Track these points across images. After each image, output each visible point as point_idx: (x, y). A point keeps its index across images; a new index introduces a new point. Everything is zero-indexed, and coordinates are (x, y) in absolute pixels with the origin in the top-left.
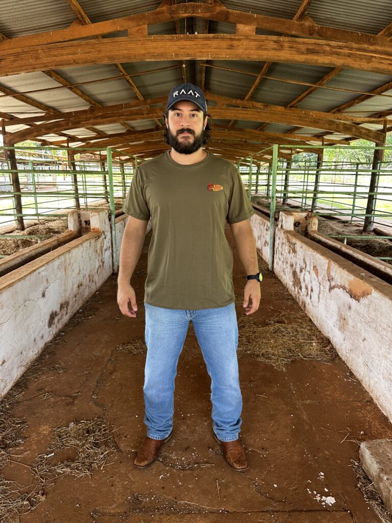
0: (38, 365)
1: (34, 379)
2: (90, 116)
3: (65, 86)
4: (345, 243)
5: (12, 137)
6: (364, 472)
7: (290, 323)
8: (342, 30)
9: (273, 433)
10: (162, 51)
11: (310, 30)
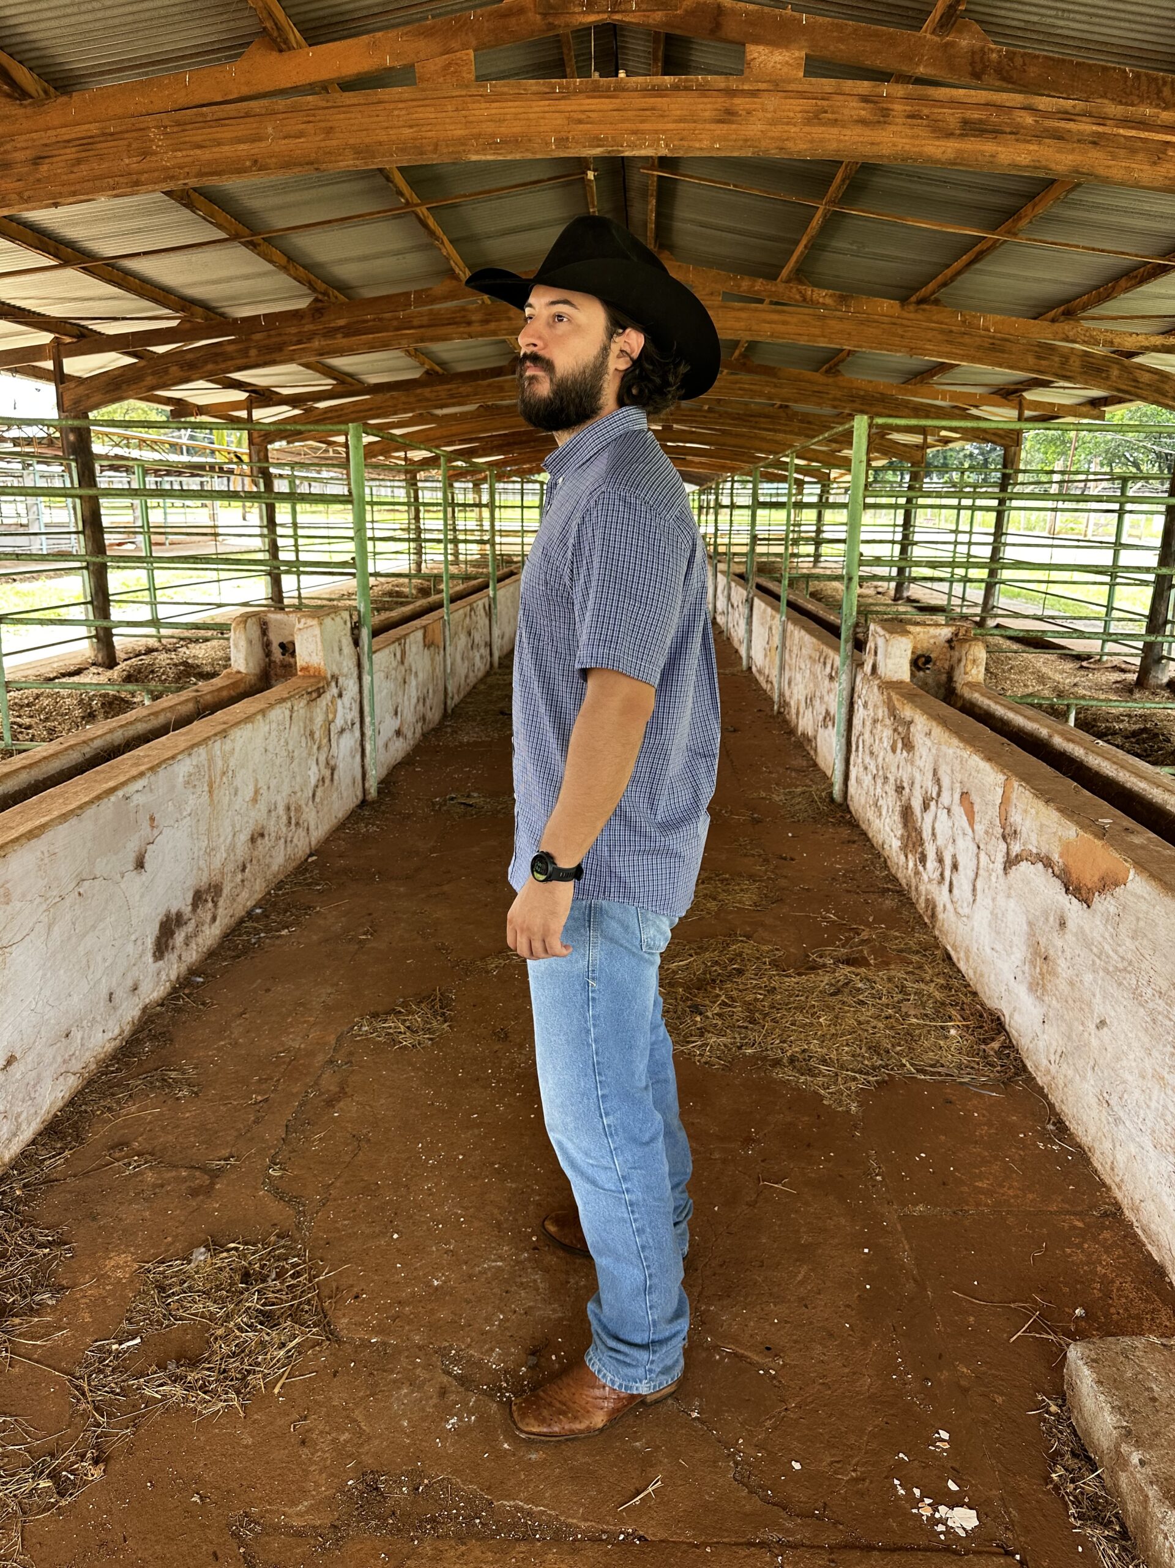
0: (118, 1070)
1: (103, 1113)
2: (311, 327)
3: (234, 237)
4: (1072, 722)
5: (81, 390)
6: (1076, 1435)
7: (885, 964)
8: (1075, 60)
9: (803, 1302)
10: (515, 130)
11: (972, 63)
